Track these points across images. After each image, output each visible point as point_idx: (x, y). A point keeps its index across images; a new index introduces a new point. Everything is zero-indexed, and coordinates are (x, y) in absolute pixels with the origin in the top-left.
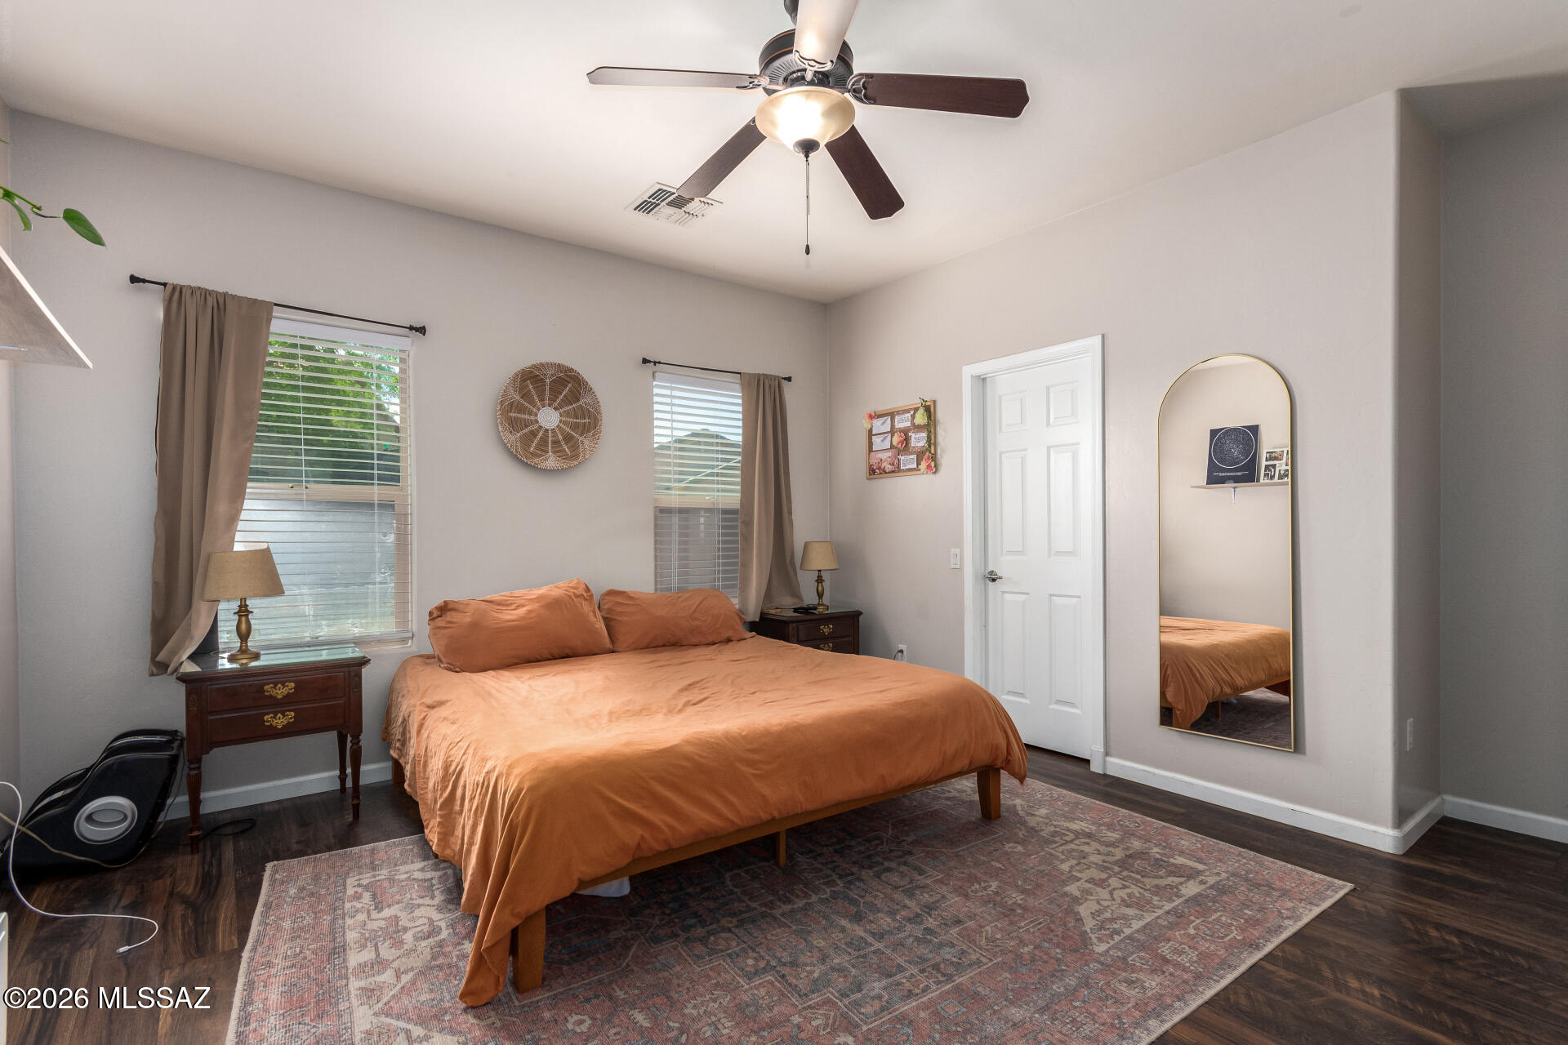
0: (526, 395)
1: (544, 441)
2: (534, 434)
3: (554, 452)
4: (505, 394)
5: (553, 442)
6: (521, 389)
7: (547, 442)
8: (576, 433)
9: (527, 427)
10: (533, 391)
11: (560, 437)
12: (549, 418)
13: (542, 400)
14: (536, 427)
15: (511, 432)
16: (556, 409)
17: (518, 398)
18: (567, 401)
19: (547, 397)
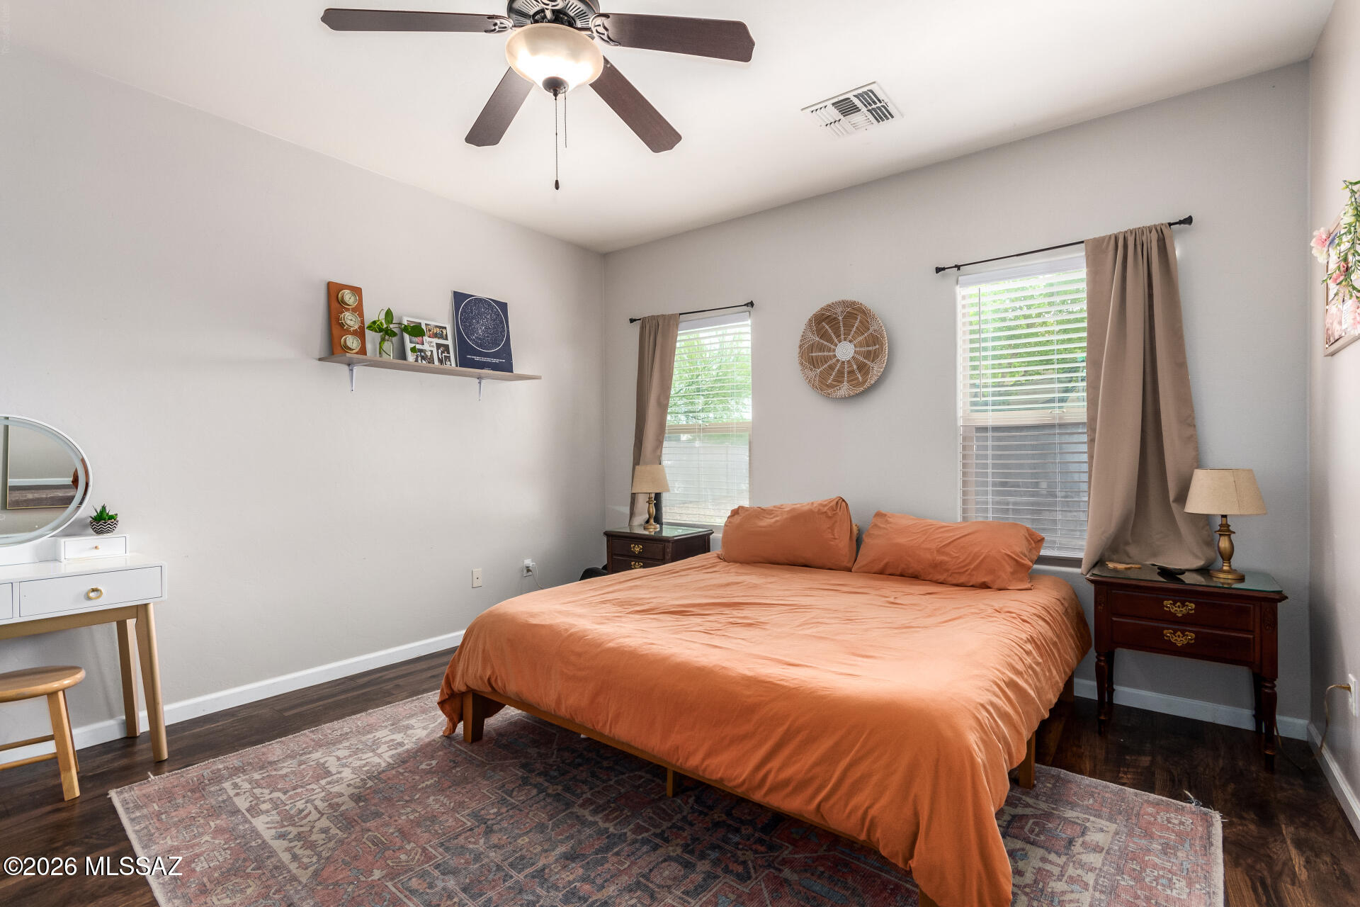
0: (824, 336)
1: (841, 373)
2: (831, 368)
3: (848, 382)
4: (804, 337)
5: (849, 373)
6: (818, 331)
7: (843, 373)
8: (869, 360)
9: (826, 362)
10: (830, 331)
11: (855, 367)
12: (845, 351)
13: (838, 336)
14: (834, 360)
15: (811, 370)
16: (850, 341)
17: (817, 339)
18: (860, 332)
19: (842, 332)
